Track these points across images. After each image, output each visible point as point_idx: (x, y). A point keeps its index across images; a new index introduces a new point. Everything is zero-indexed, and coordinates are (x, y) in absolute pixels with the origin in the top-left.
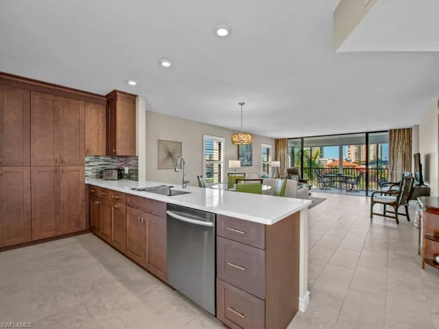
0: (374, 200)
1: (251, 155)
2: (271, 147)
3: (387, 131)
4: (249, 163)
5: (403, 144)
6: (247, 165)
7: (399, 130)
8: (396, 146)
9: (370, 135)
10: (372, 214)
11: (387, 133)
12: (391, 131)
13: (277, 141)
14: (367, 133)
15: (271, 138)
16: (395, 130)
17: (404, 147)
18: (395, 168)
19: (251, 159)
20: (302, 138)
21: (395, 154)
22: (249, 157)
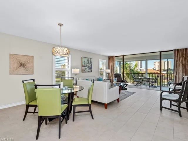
0: (163, 97)
1: (91, 65)
2: (106, 61)
3: (172, 51)
4: (89, 71)
5: (183, 58)
6: (88, 72)
7: (181, 50)
8: (178, 60)
9: (162, 53)
10: (161, 107)
11: (173, 52)
12: (175, 50)
13: (110, 58)
14: (161, 52)
15: (106, 56)
16: (178, 50)
17: (183, 60)
18: (178, 73)
19: (91, 68)
20: (123, 56)
21: (178, 64)
22: (90, 67)
